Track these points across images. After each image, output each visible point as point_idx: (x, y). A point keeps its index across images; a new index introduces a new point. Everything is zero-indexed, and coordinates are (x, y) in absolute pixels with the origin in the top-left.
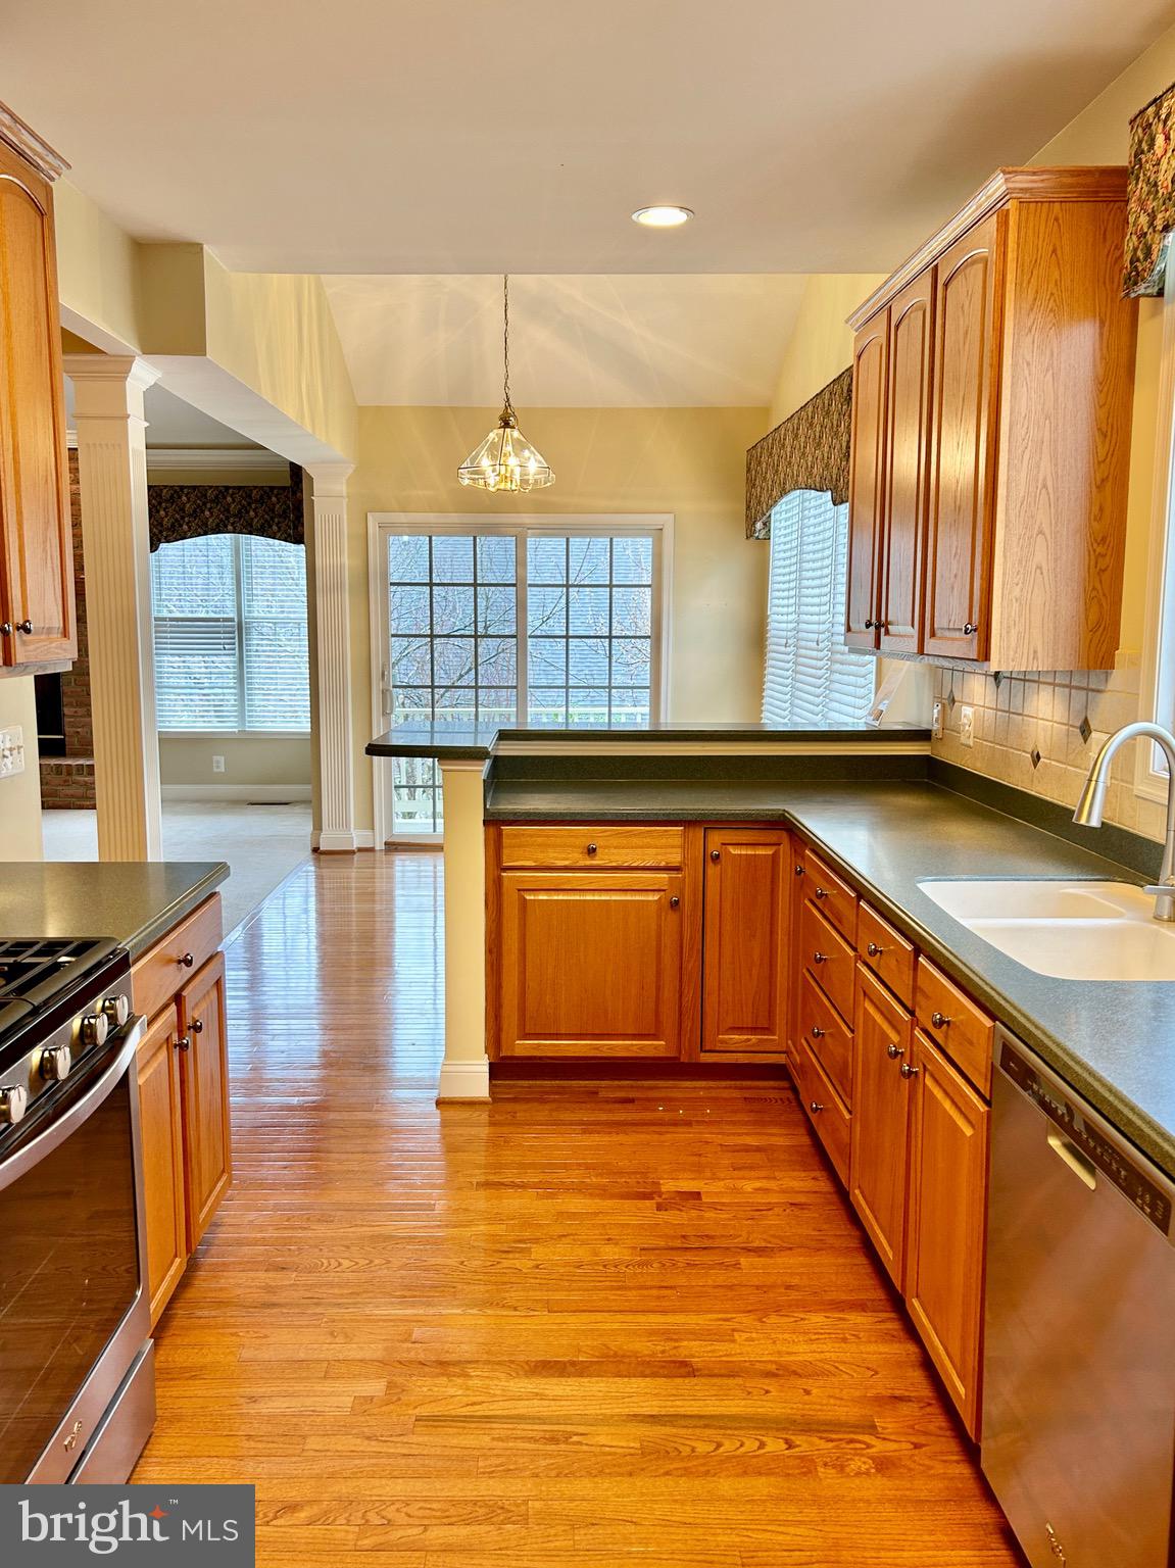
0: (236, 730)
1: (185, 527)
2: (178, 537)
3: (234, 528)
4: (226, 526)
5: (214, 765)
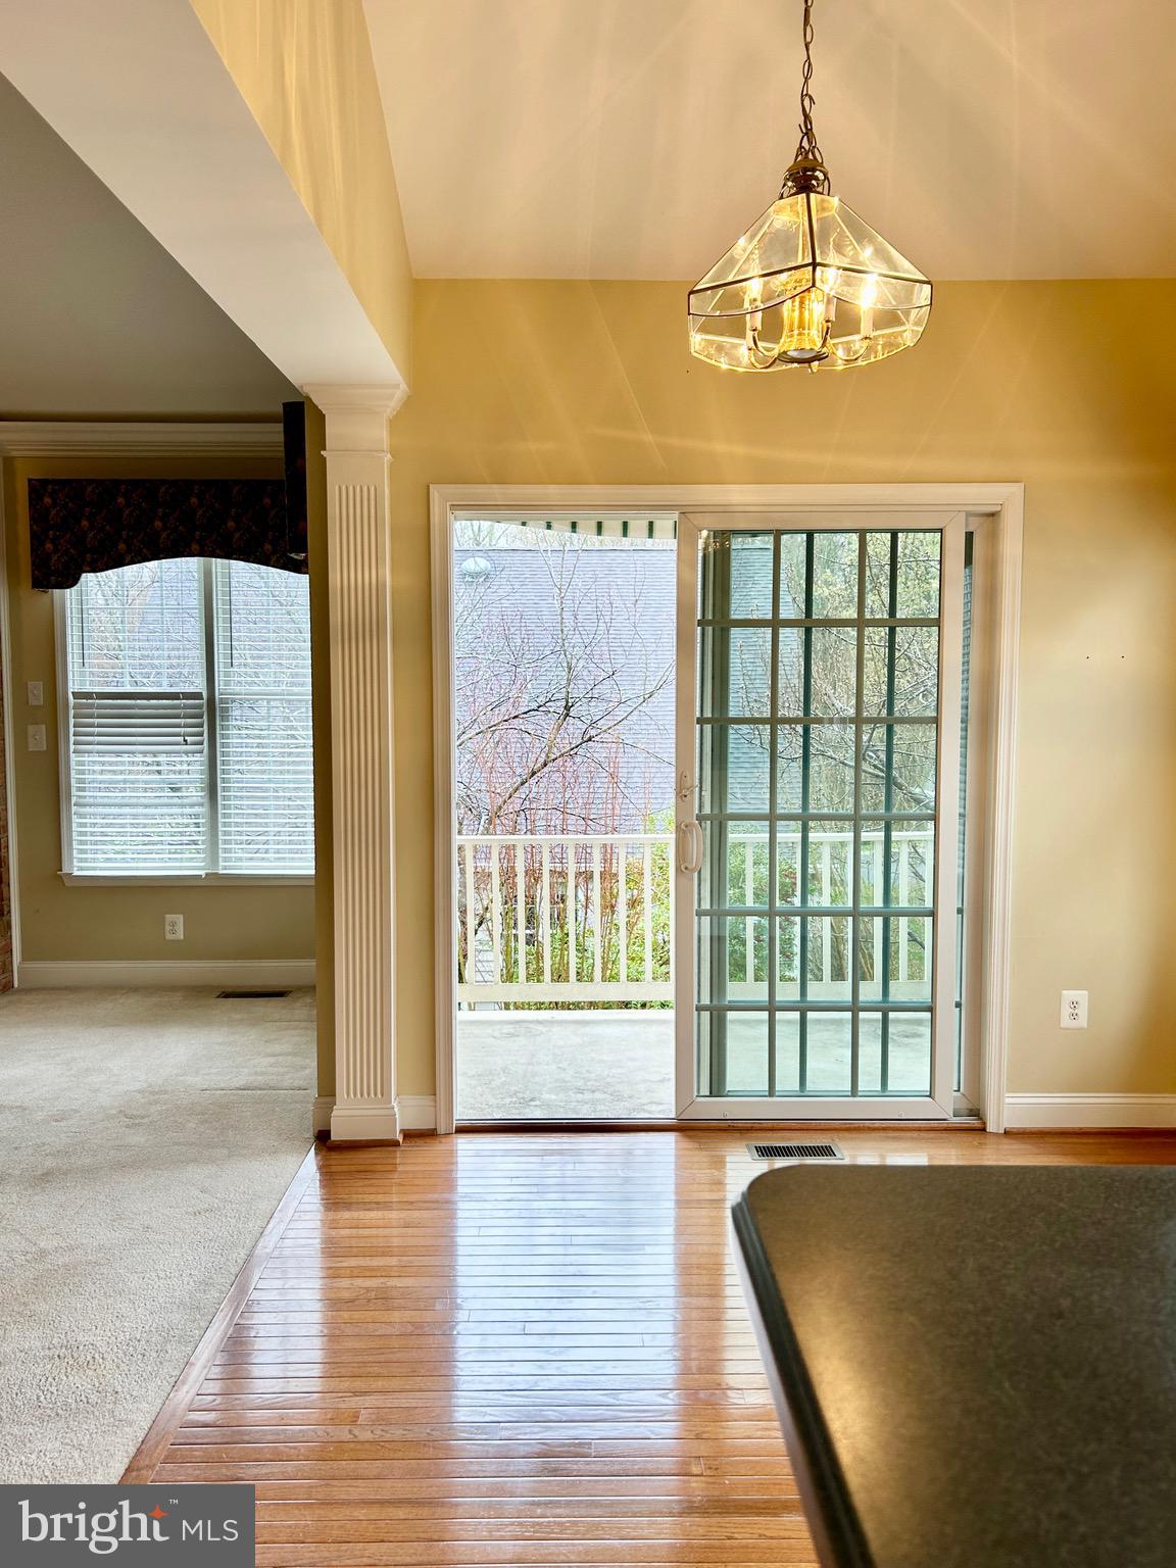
0: (205, 873)
1: (122, 546)
2: (113, 562)
3: (202, 548)
4: (189, 545)
5: (168, 928)
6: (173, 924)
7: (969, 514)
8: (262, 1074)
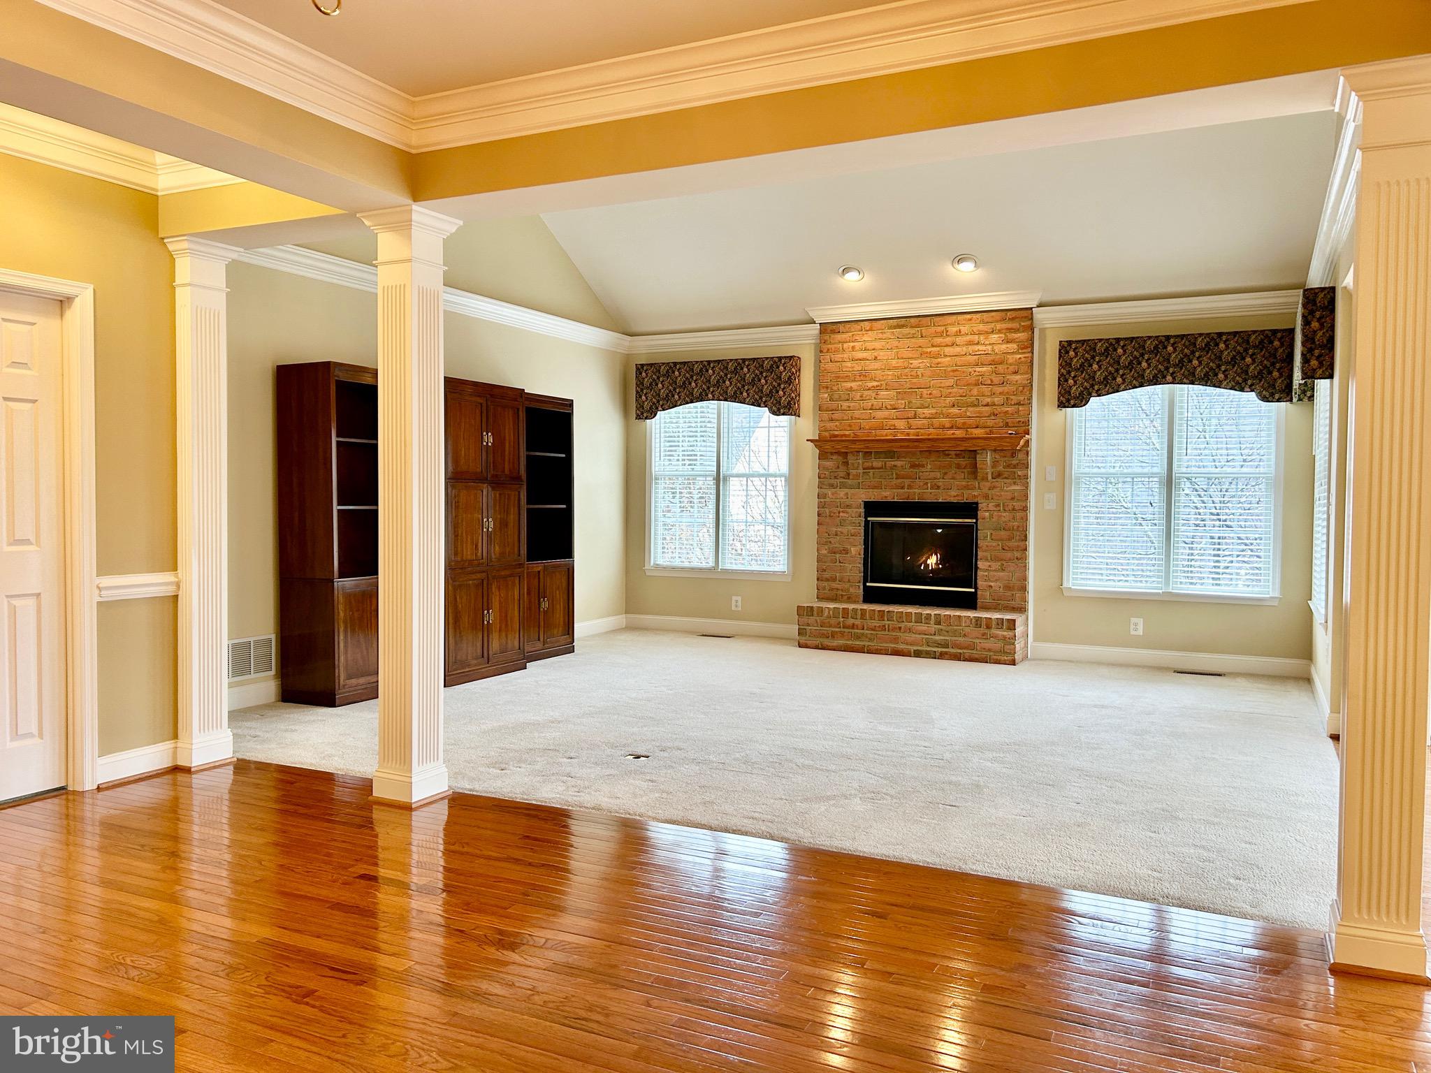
0: (1161, 591)
1: (1119, 380)
2: (1111, 390)
3: (1174, 378)
4: (1164, 377)
5: (1132, 627)
6: (1136, 624)
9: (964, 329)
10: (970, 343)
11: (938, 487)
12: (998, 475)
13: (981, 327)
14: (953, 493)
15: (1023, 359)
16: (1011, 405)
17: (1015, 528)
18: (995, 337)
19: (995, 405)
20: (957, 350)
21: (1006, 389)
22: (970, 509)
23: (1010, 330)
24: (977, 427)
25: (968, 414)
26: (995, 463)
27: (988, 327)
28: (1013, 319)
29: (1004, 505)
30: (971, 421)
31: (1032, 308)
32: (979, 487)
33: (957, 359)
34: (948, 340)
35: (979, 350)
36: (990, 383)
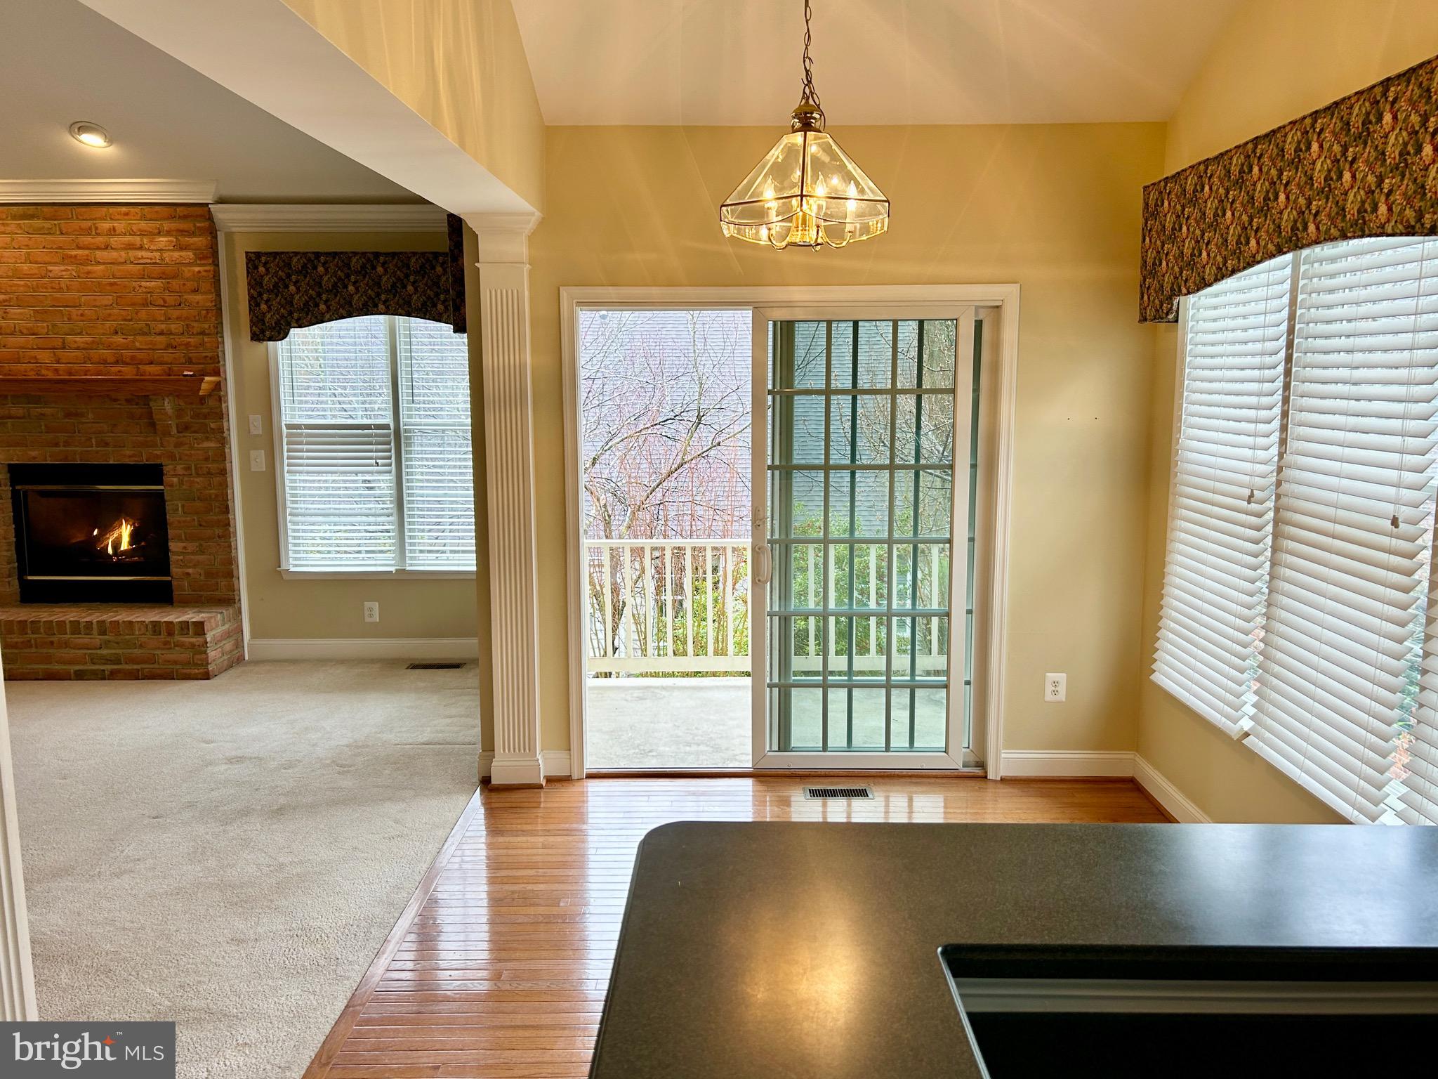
0: (394, 569)
1: (322, 307)
2: (314, 320)
3: (387, 307)
4: (376, 306)
5: (367, 613)
6: (371, 609)
7: (977, 308)
8: (441, 732)
9: (120, 226)
10: (130, 247)
11: (107, 444)
12: (184, 428)
13: (143, 225)
14: (128, 453)
15: (204, 274)
16: (193, 334)
17: (213, 497)
18: (162, 241)
19: (171, 334)
20: (114, 254)
21: (184, 312)
22: (154, 473)
23: (182, 232)
24: (152, 363)
25: (138, 344)
26: (179, 412)
27: (151, 226)
28: (185, 217)
29: (196, 469)
30: (140, 355)
31: (207, 204)
32: (162, 443)
33: (115, 268)
34: (100, 240)
35: (142, 258)
36: (162, 303)
